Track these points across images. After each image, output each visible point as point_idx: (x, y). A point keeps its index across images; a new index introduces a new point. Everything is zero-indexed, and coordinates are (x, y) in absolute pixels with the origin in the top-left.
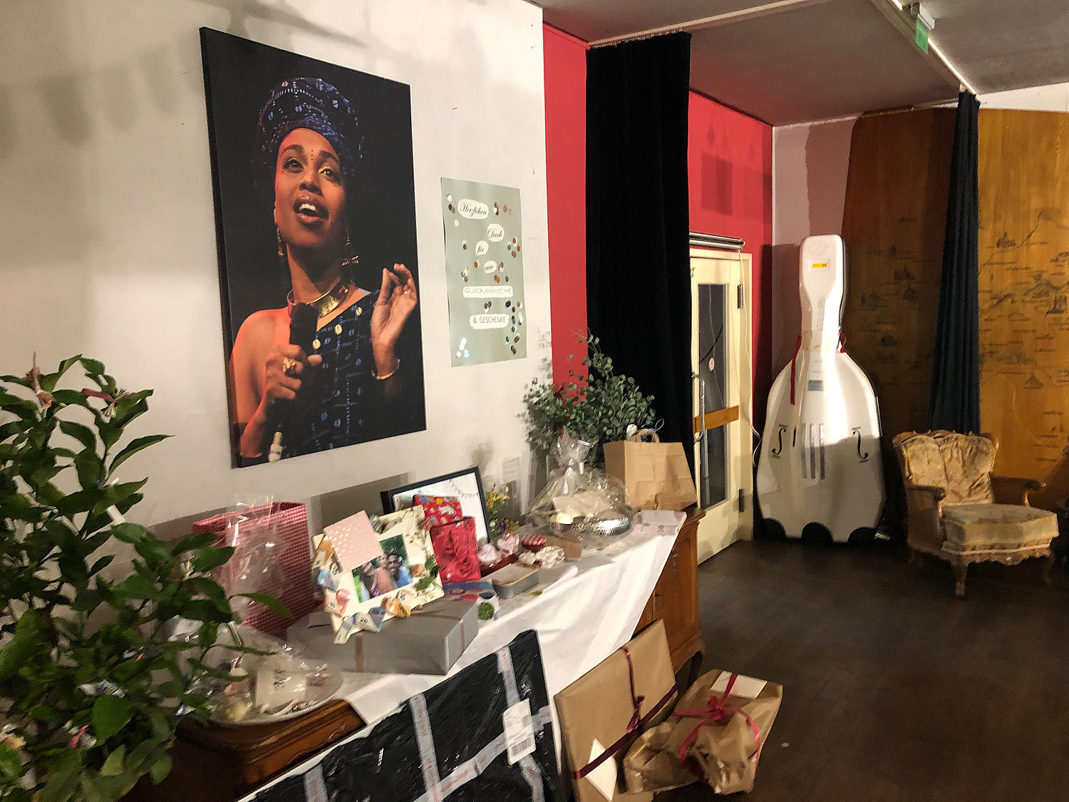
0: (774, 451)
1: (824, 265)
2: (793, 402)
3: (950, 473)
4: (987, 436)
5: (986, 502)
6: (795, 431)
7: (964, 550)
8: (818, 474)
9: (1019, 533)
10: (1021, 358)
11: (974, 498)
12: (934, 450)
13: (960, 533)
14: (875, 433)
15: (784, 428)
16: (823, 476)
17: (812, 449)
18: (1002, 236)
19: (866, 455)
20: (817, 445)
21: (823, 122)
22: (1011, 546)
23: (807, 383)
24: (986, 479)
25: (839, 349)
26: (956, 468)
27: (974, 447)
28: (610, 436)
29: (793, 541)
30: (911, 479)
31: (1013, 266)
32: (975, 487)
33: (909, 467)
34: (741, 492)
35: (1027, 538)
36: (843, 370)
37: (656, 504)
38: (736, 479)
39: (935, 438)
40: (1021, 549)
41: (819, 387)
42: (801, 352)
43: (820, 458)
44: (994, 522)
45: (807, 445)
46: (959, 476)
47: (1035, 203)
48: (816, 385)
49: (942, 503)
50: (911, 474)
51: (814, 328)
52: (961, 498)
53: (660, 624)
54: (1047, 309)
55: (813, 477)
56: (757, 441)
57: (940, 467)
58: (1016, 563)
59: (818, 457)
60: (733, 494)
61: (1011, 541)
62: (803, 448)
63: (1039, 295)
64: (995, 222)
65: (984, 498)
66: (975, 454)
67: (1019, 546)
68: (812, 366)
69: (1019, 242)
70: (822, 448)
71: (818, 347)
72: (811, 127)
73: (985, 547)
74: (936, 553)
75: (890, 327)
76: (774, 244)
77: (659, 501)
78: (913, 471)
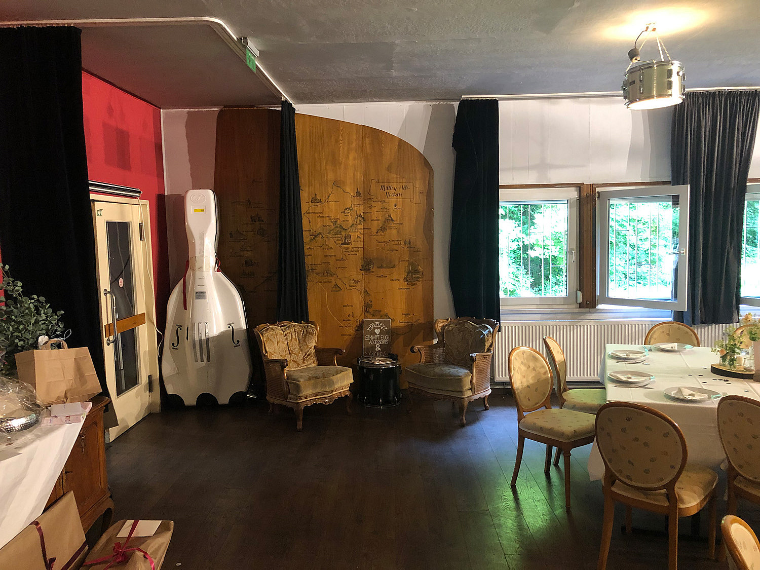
0: (173, 344)
1: (202, 210)
2: (185, 308)
3: (291, 348)
4: (312, 323)
5: (313, 365)
6: (188, 328)
7: (301, 399)
8: (205, 359)
9: (332, 383)
10: (328, 273)
11: (306, 363)
12: (281, 334)
13: (298, 388)
14: (244, 326)
15: (180, 327)
16: (209, 360)
17: (200, 340)
18: (314, 196)
19: (238, 341)
20: (203, 338)
21: (196, 110)
22: (328, 392)
23: (195, 293)
24: (313, 351)
25: (216, 270)
26: (295, 345)
27: (305, 330)
28: (23, 347)
29: (190, 408)
30: (267, 355)
31: (321, 215)
32: (307, 356)
33: (265, 348)
34: (150, 377)
35: (336, 386)
36: (219, 284)
37: (65, 399)
38: (146, 368)
39: (281, 327)
40: (334, 393)
41: (204, 296)
42: (189, 272)
43: (206, 346)
44: (317, 378)
45: (197, 339)
46: (297, 351)
47: (331, 176)
48: (201, 295)
49: (286, 370)
50: (266, 352)
51: (197, 255)
52: (298, 364)
53: (71, 495)
54: (341, 243)
55: (202, 361)
56: (160, 338)
57: (285, 345)
58: (331, 403)
59: (204, 346)
60: (144, 379)
61: (328, 389)
62: (194, 341)
63: (336, 234)
64: (309, 187)
65: (312, 363)
66: (306, 335)
67: (332, 391)
68: (198, 282)
69: (323, 201)
70: (207, 339)
71: (201, 268)
72: (188, 113)
73: (313, 395)
74: (284, 403)
75: (249, 254)
76: (166, 194)
77: (68, 395)
78: (268, 350)
